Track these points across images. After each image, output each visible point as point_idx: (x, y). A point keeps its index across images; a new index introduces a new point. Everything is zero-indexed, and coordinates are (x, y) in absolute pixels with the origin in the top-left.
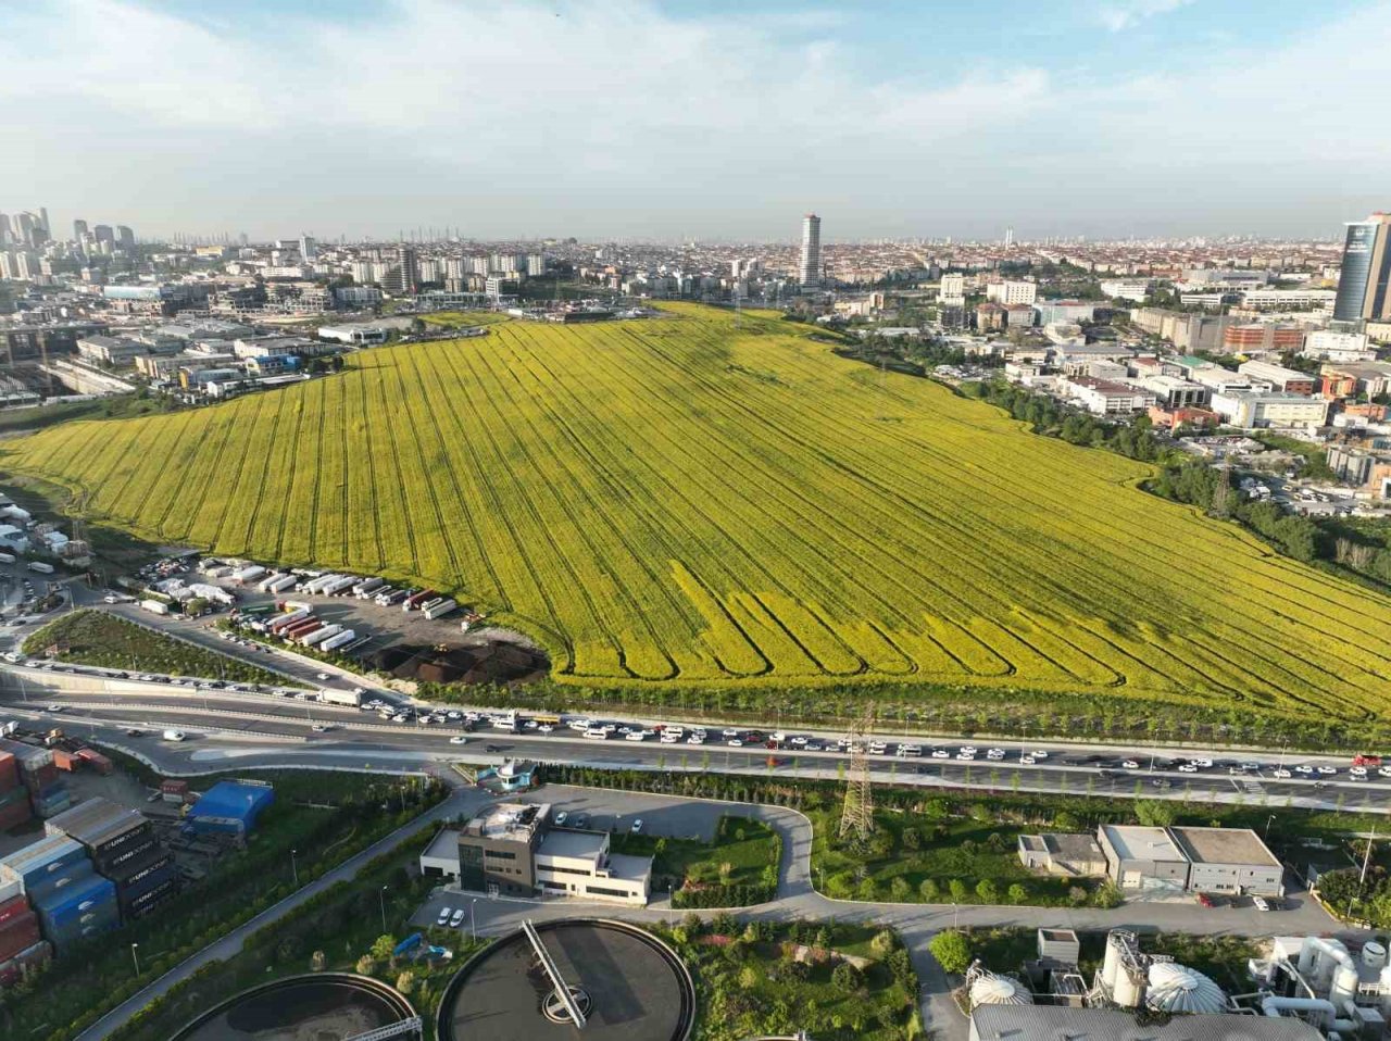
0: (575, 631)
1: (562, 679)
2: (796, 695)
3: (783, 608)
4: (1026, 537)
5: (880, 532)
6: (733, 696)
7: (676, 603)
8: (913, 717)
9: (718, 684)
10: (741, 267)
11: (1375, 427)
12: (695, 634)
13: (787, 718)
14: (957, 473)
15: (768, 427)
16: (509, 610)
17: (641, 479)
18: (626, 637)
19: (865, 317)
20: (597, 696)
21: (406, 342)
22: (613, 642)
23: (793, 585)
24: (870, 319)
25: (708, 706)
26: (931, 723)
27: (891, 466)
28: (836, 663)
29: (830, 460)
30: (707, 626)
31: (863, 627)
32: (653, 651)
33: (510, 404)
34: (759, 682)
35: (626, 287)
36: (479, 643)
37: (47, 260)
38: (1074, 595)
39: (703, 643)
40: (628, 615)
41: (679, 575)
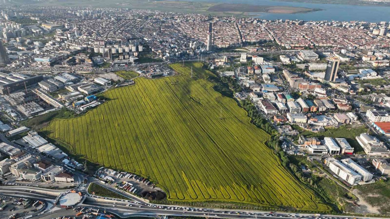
0: (169, 188)
1: (169, 199)
2: (201, 202)
3: (199, 183)
4: (240, 161)
5: (216, 162)
6: (192, 203)
7: (184, 182)
8: (216, 206)
9: (190, 201)
10: (192, 45)
11: (315, 124)
12: (187, 190)
13: (199, 206)
14: (232, 141)
15: (198, 125)
16: (158, 183)
17: (175, 145)
18: (177, 190)
19: (222, 66)
20: (174, 203)
21: (117, 87)
22: (175, 192)
23: (201, 178)
24: (223, 67)
25: (189, 204)
26: (218, 207)
27: (221, 139)
28: (207, 197)
29: (209, 137)
30: (188, 188)
31: (211, 189)
32: (181, 194)
33: (146, 116)
34: (196, 200)
35: (164, 58)
36: (155, 191)
37: (5, 33)
38: (244, 178)
39: (188, 192)
40: (177, 185)
41: (184, 175)
